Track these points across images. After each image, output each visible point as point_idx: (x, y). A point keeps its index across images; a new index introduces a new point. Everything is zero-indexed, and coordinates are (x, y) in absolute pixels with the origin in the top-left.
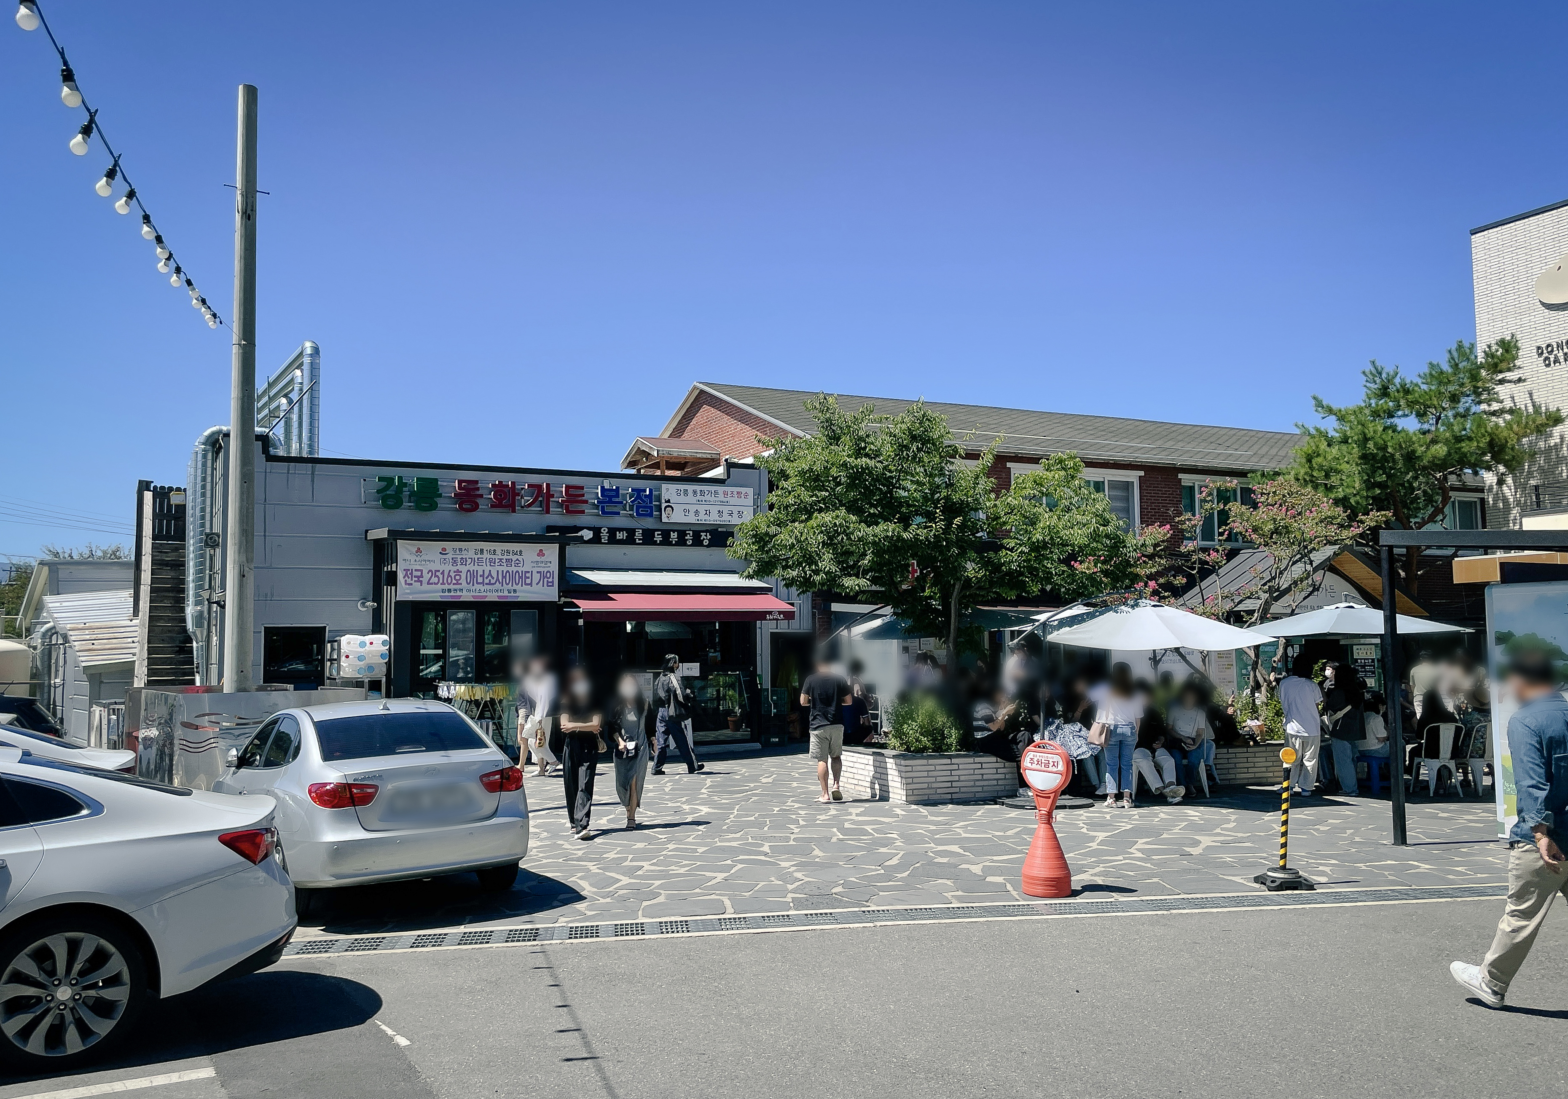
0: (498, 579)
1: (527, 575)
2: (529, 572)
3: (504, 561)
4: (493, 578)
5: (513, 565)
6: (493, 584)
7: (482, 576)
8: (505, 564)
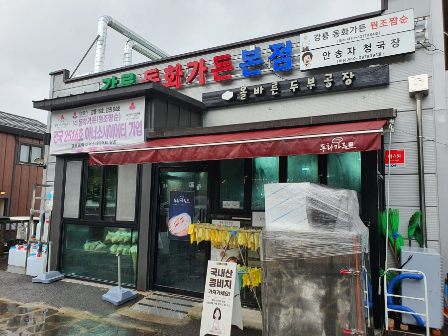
0: (105, 133)
1: (123, 127)
2: (123, 124)
3: (107, 117)
4: (102, 133)
5: (113, 119)
6: (101, 137)
7: (95, 131)
8: (108, 120)
